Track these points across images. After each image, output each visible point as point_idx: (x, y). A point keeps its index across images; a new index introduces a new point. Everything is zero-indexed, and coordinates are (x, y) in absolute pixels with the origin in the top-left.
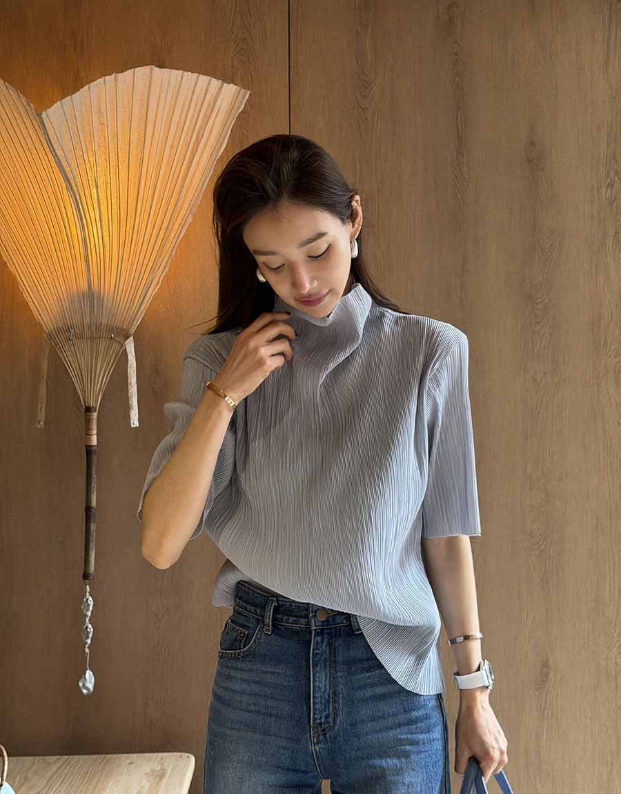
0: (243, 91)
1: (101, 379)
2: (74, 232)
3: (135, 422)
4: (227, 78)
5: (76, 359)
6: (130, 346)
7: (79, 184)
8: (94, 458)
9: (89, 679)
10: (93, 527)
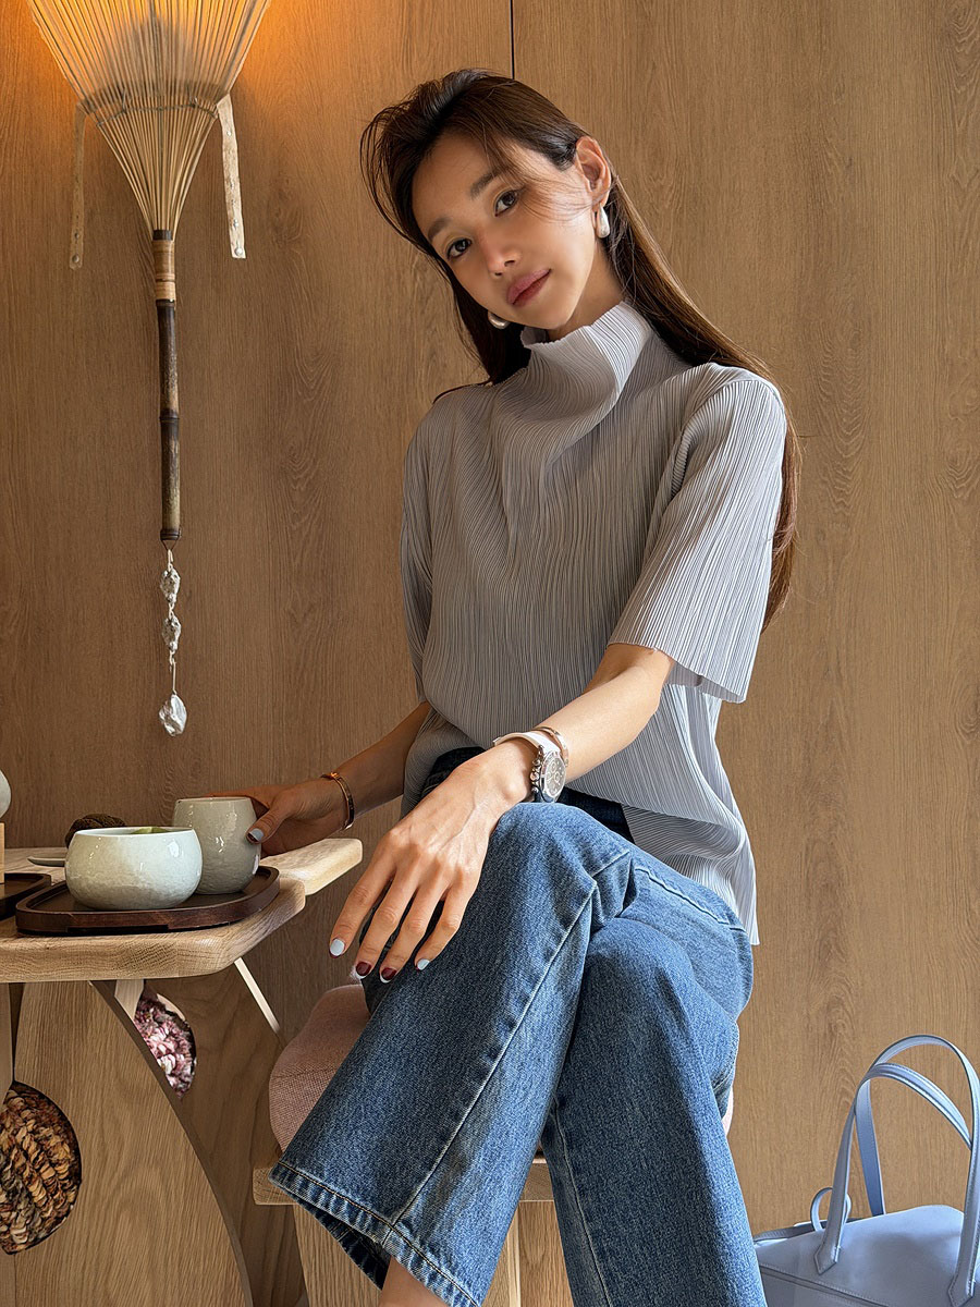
3: (238, 249)
5: (135, 146)
6: (225, 111)
8: (172, 322)
9: (177, 713)
10: (175, 447)
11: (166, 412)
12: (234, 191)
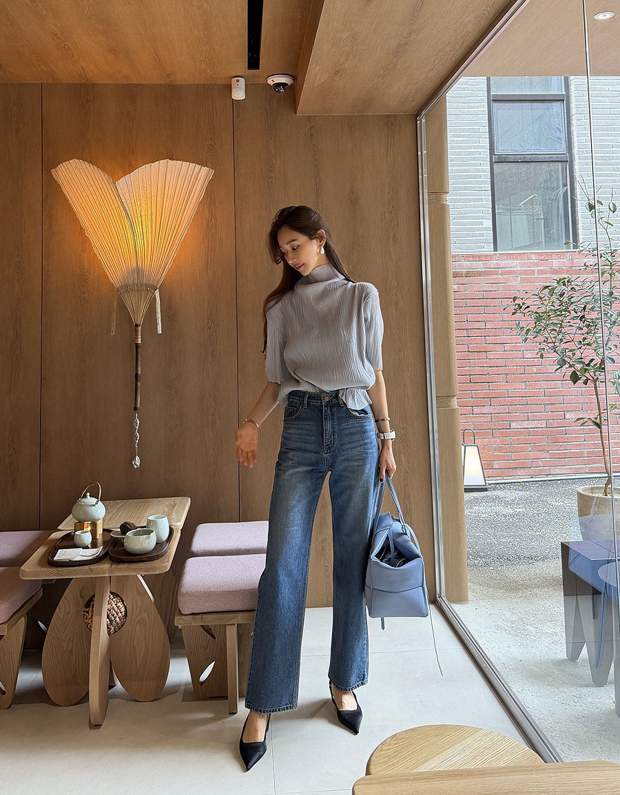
0: (211, 170)
1: (143, 309)
2: (130, 239)
3: (160, 331)
4: (203, 164)
5: (130, 301)
6: (157, 294)
7: (133, 216)
8: (140, 349)
9: (137, 461)
10: (139, 384)
11: (137, 375)
12: (159, 315)
